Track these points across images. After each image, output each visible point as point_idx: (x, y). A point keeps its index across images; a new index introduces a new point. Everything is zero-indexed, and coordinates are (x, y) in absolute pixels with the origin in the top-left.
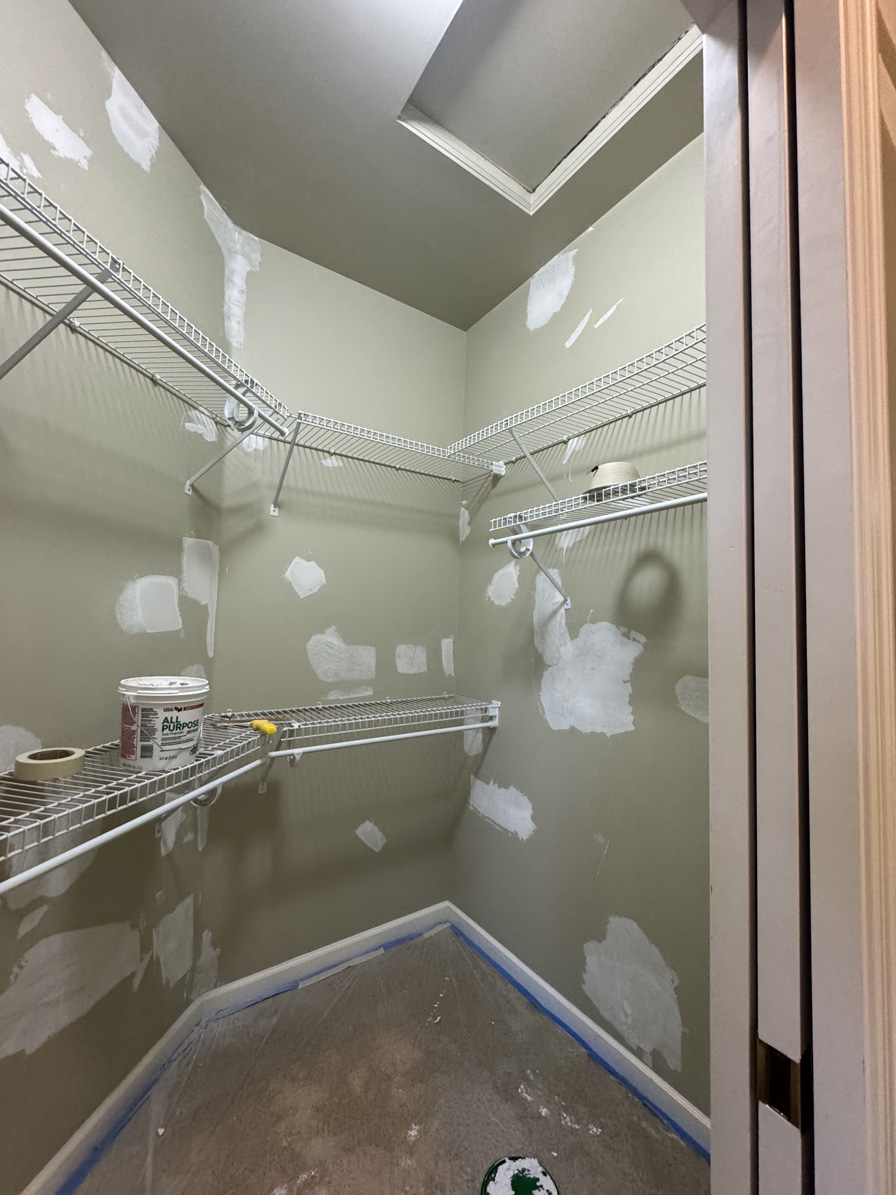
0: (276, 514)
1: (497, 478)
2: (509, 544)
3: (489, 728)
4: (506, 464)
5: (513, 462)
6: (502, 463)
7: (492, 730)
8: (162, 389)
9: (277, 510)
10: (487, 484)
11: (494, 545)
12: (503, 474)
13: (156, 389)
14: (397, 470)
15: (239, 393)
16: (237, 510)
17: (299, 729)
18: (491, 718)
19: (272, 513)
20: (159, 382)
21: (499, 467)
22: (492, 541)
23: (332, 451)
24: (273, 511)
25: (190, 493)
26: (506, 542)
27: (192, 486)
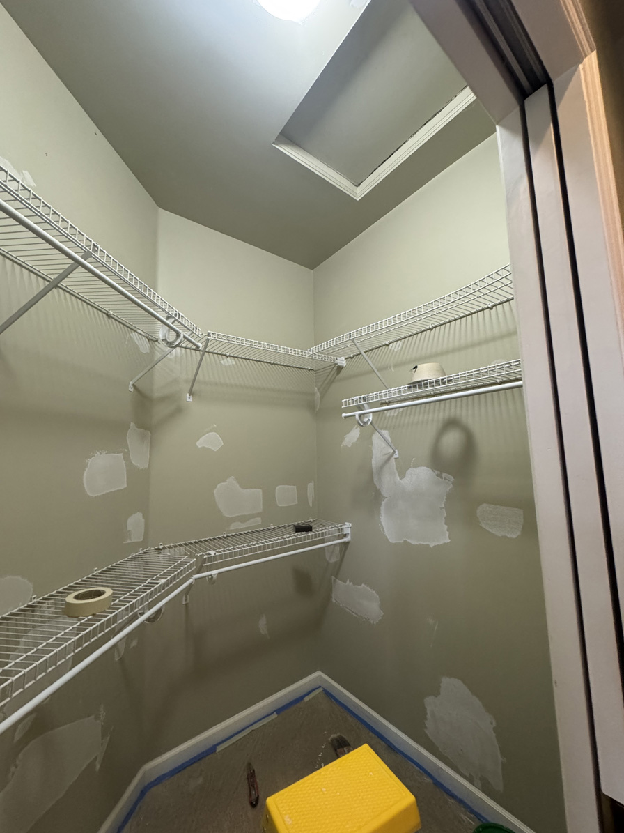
0: (191, 400)
1: (340, 368)
2: (357, 417)
3: (344, 543)
4: (346, 359)
5: (352, 358)
6: (343, 358)
7: (346, 544)
8: (113, 320)
9: (191, 397)
10: (333, 372)
11: (345, 417)
12: (345, 365)
13: (110, 321)
14: (272, 364)
15: (169, 322)
16: (164, 399)
17: (215, 556)
18: (345, 536)
19: (188, 400)
20: (112, 316)
21: (342, 361)
22: (344, 415)
23: (228, 354)
24: (189, 398)
25: (132, 390)
26: (354, 415)
27: (133, 385)
